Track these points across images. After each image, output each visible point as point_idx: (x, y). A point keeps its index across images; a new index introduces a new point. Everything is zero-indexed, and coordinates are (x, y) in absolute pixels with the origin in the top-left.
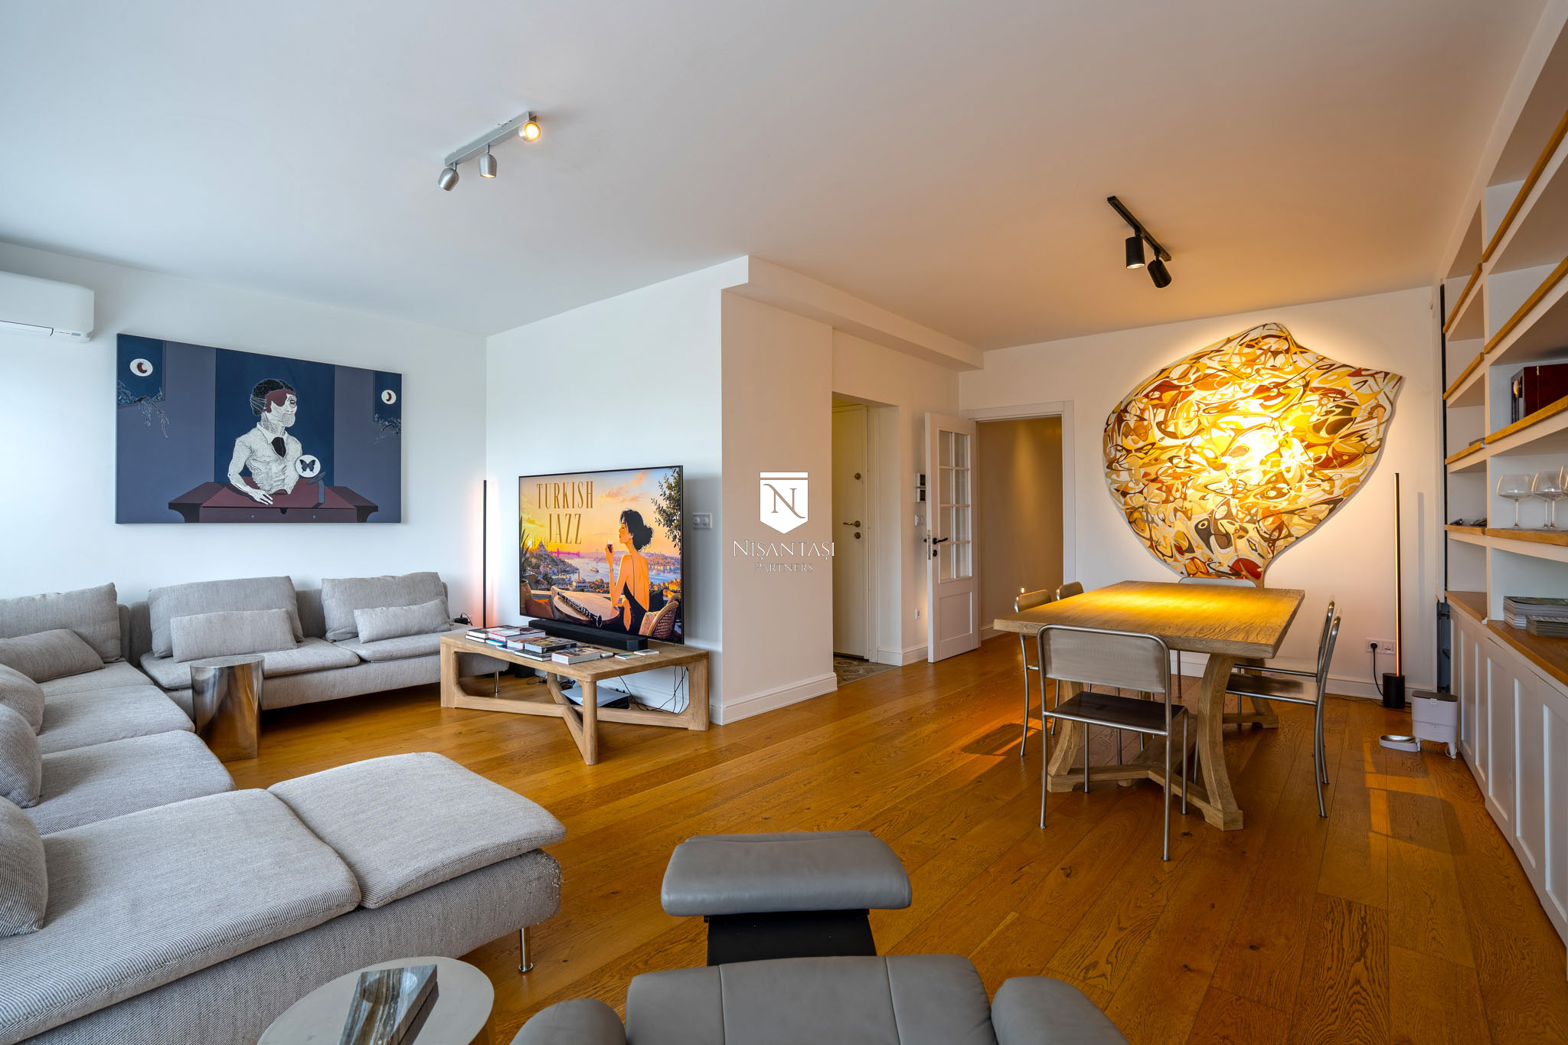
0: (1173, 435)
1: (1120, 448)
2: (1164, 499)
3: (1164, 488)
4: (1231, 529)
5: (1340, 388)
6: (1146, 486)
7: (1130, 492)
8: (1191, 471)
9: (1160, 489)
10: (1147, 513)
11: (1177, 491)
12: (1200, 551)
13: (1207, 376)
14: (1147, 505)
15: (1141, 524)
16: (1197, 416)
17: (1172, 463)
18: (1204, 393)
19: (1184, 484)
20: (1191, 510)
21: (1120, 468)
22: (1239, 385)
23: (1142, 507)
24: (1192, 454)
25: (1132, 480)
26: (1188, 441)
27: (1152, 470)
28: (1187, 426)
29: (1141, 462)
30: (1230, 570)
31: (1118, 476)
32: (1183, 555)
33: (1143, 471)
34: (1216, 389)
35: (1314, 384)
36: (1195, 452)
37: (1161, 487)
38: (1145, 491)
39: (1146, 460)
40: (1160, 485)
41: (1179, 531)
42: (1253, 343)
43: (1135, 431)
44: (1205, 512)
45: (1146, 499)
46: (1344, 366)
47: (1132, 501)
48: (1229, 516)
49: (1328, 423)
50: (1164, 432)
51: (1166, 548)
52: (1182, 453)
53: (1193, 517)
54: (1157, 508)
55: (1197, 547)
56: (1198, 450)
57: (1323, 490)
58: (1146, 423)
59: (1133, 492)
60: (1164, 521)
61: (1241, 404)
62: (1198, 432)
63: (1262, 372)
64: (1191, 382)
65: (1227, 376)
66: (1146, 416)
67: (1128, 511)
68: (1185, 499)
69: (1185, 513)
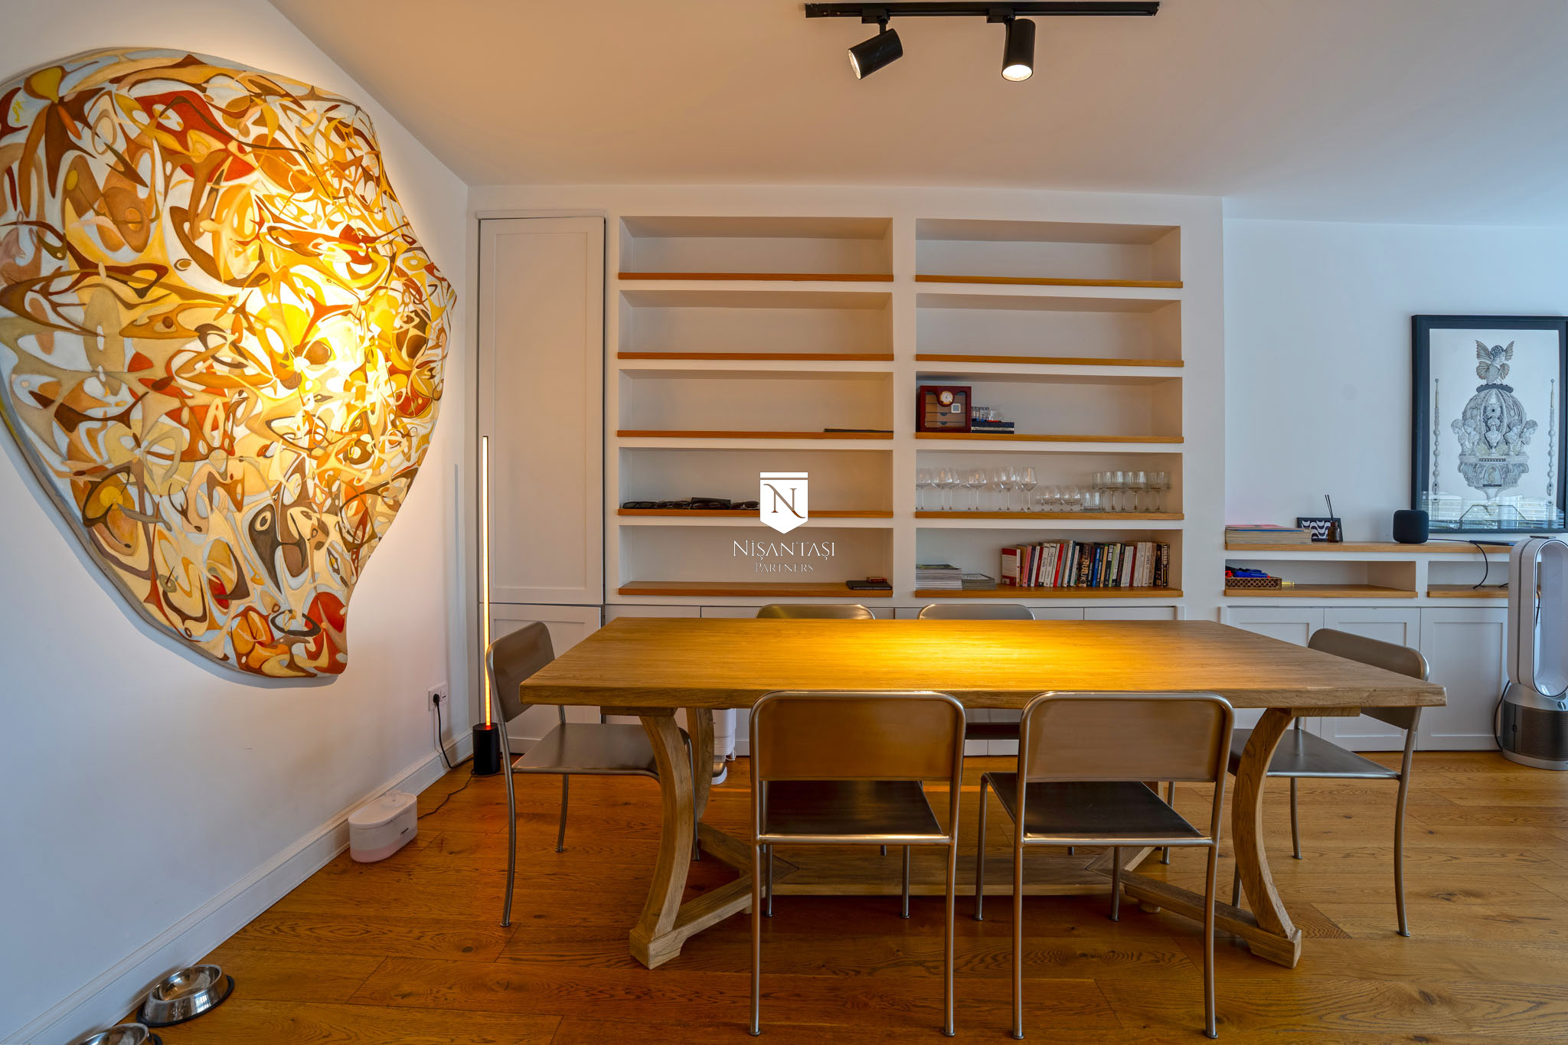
0: (209, 265)
1: (55, 242)
2: (185, 447)
3: (185, 415)
4: (305, 527)
5: (419, 285)
6: (138, 399)
7: (90, 413)
8: (244, 376)
9: (174, 415)
10: (142, 488)
11: (215, 427)
12: (259, 588)
13: (276, 146)
14: (141, 463)
15: (124, 526)
16: (257, 237)
17: (205, 344)
18: (274, 189)
19: (230, 410)
20: (242, 481)
21: (53, 318)
22: (324, 204)
23: (126, 469)
24: (246, 333)
25: (94, 373)
26: (241, 294)
27: (156, 350)
28: (238, 254)
29: (126, 317)
30: (306, 625)
31: (47, 347)
32: (226, 606)
33: (130, 347)
34: (289, 188)
35: (399, 263)
36: (251, 329)
37: (180, 410)
38: (136, 415)
39: (141, 314)
40: (175, 403)
41: (218, 541)
42: (344, 130)
43: (109, 201)
44: (268, 488)
45: (138, 444)
46: (421, 249)
47: (99, 453)
48: (303, 499)
49: (409, 336)
50: (187, 242)
51: (189, 594)
52: (226, 322)
53: (245, 502)
54: (169, 474)
55: (252, 580)
56: (258, 326)
57: (403, 452)
58: (142, 193)
59: (97, 413)
60: (184, 512)
61: (325, 246)
62: (258, 279)
63: (351, 198)
64: (250, 140)
65: (308, 172)
66: (143, 167)
67: (81, 480)
68: (231, 452)
69: (230, 490)
